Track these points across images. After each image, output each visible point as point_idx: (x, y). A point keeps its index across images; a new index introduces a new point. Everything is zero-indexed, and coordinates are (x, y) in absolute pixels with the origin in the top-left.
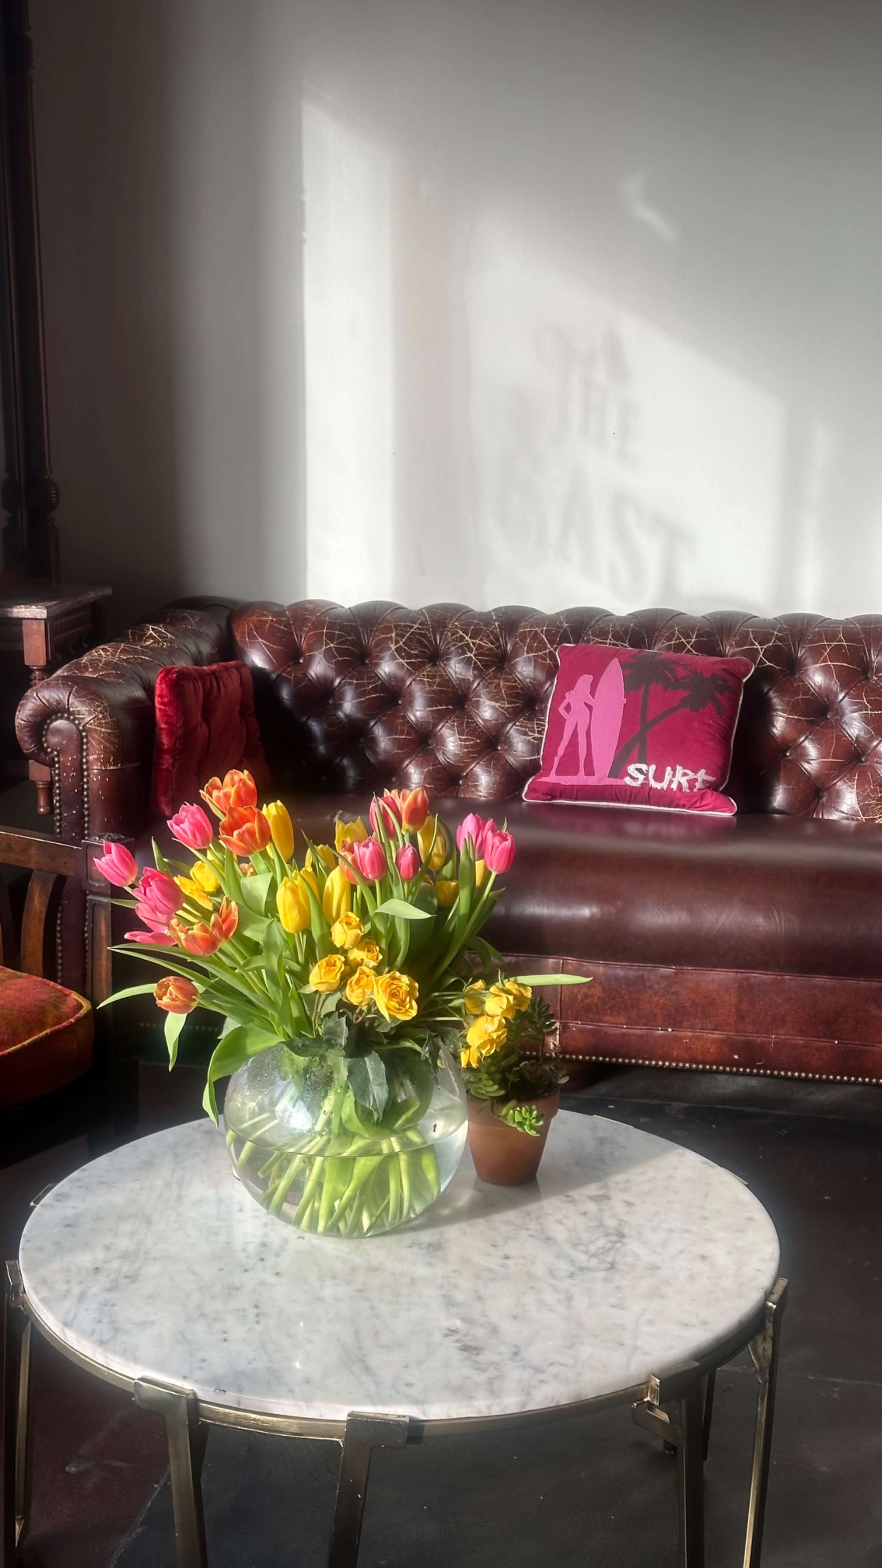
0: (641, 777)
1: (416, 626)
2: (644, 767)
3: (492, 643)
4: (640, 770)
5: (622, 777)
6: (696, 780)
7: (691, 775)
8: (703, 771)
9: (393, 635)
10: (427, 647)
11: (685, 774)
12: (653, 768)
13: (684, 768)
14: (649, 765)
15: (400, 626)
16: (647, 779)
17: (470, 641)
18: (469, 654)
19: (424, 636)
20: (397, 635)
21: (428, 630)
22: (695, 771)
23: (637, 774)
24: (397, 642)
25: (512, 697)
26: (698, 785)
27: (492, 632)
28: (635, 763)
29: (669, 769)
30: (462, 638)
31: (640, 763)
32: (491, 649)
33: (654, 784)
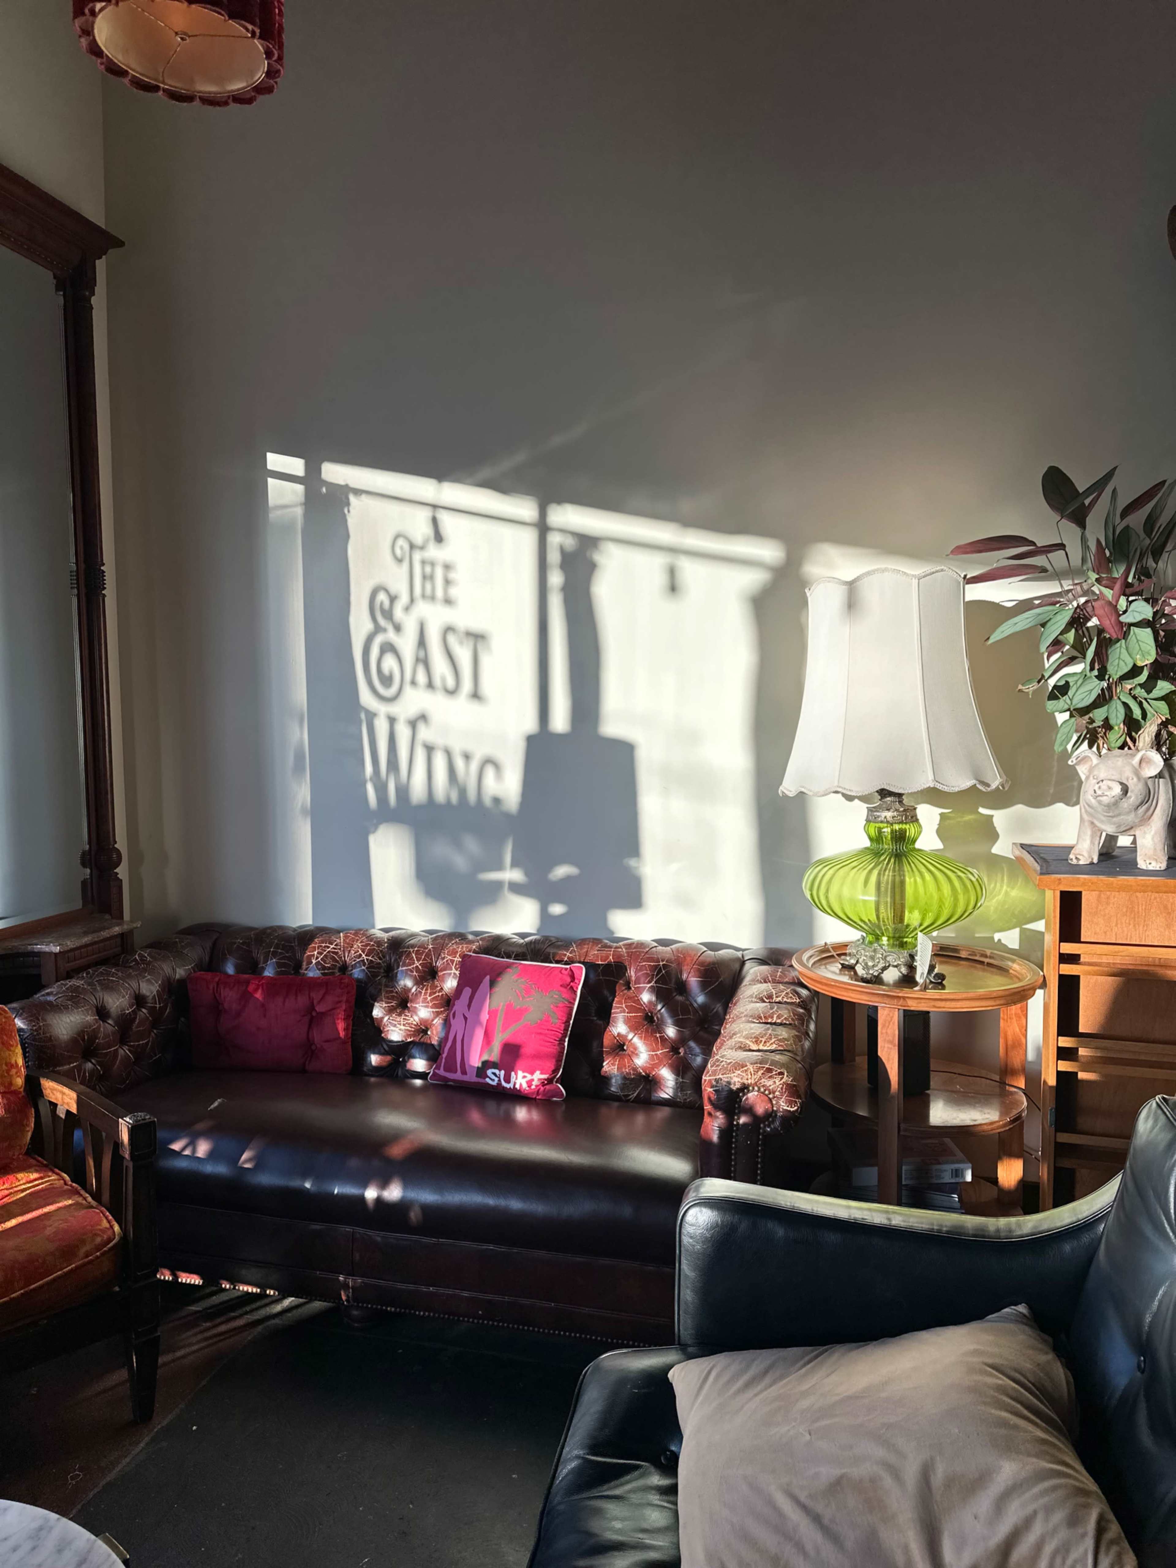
0: (496, 1079)
1: (332, 946)
2: (497, 1072)
3: (380, 959)
4: (494, 1074)
5: (485, 1078)
6: (532, 1080)
7: (529, 1077)
8: (538, 1072)
9: (316, 953)
10: (337, 961)
11: (524, 1077)
12: (503, 1072)
13: (524, 1072)
14: (500, 1070)
15: (321, 946)
16: (499, 1080)
17: (365, 958)
18: (363, 967)
19: (336, 953)
20: (318, 953)
21: (340, 949)
22: (532, 1073)
23: (493, 1077)
24: (317, 958)
25: (389, 999)
26: (534, 1083)
27: (381, 951)
28: (491, 1068)
29: (513, 1074)
30: (361, 955)
31: (495, 1068)
32: (380, 963)
33: (504, 1084)
